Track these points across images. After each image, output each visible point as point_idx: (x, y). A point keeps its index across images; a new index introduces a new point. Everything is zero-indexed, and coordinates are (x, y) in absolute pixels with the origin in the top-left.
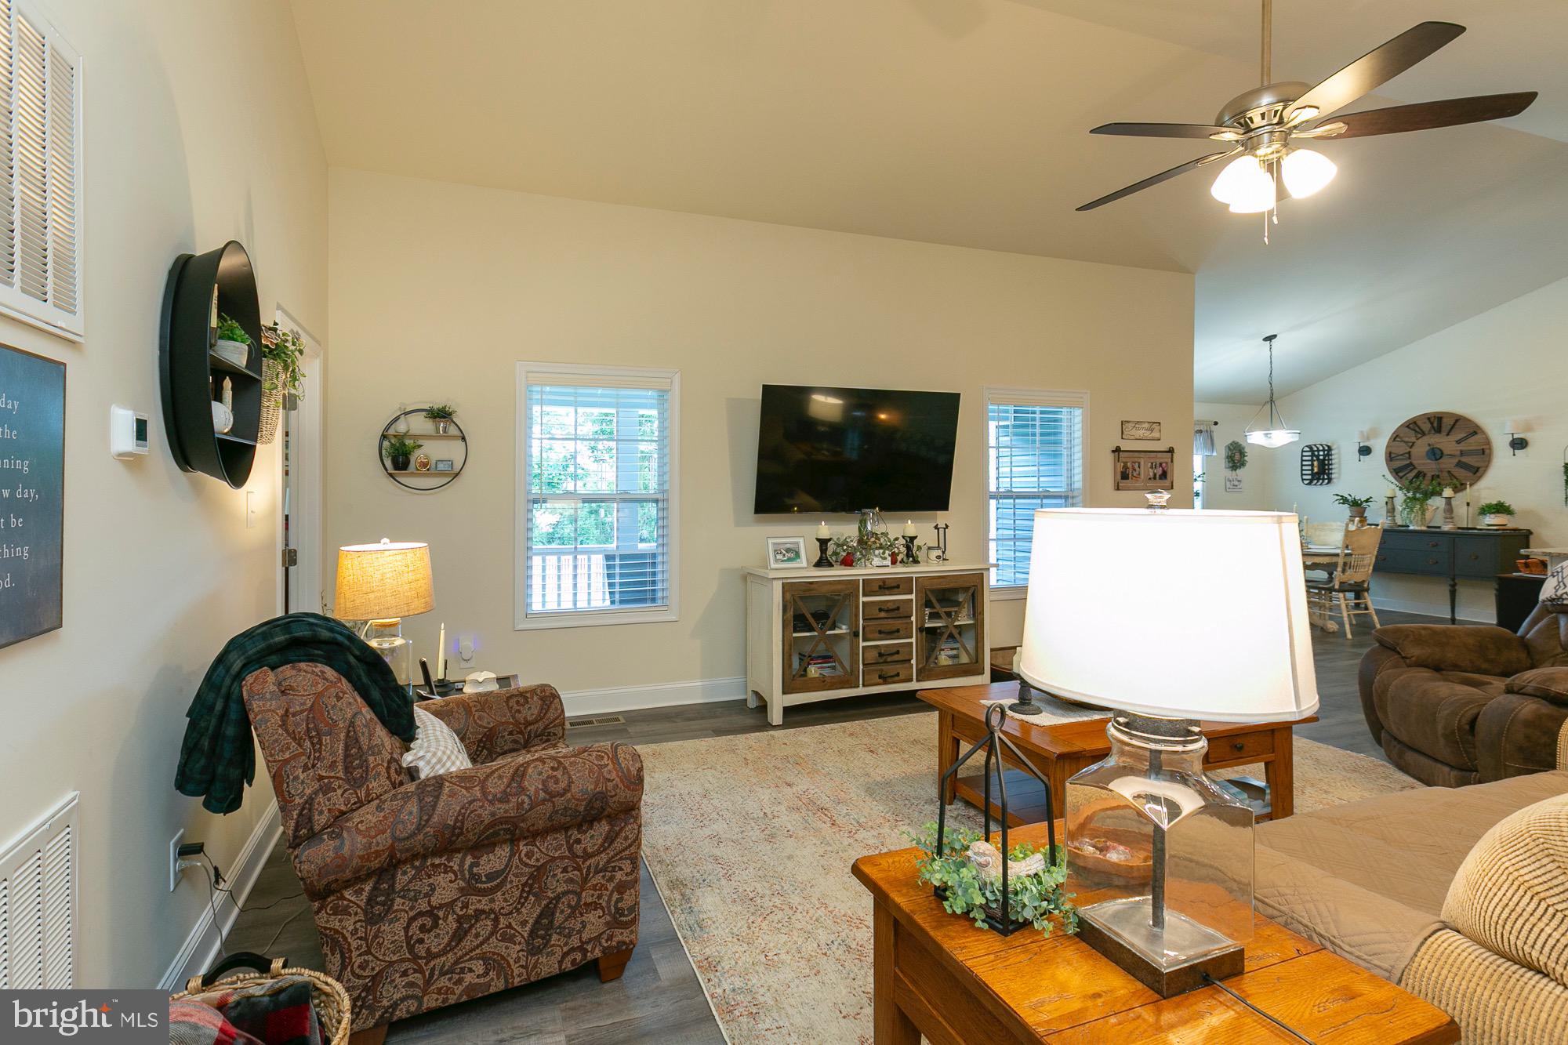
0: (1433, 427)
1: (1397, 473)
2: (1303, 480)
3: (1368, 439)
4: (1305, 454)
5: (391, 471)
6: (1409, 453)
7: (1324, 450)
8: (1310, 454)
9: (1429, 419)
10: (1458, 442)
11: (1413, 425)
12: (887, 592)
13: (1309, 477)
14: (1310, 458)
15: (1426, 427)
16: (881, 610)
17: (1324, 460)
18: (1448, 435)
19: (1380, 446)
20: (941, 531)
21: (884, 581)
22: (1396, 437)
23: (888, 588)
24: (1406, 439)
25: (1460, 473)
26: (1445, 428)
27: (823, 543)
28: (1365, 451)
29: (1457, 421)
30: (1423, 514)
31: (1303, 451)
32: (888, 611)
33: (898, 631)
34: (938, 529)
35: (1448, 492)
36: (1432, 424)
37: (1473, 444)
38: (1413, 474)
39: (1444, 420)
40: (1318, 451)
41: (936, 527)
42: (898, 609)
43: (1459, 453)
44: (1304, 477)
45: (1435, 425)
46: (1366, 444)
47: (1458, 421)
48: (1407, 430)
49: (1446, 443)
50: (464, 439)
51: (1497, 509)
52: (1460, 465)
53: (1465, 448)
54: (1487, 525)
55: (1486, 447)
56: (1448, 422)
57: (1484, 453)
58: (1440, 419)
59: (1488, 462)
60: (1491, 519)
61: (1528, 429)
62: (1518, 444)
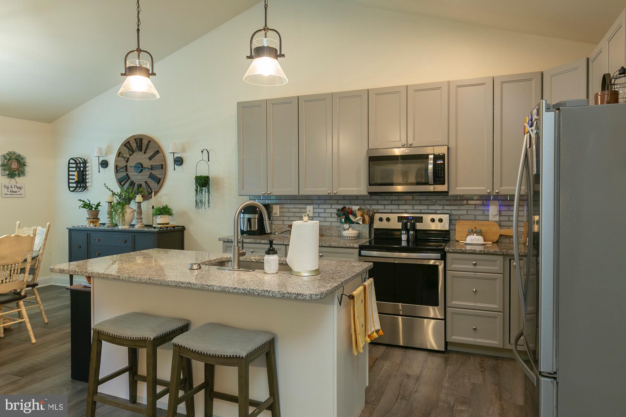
1: (120, 183)
2: (69, 187)
3: (106, 154)
4: (71, 165)
6: (126, 166)
7: (83, 163)
8: (74, 165)
9: (135, 139)
10: (150, 158)
11: (127, 144)
13: (75, 185)
14: (74, 169)
15: (134, 146)
17: (83, 171)
18: (145, 153)
19: (112, 159)
22: (119, 154)
24: (125, 155)
25: (153, 184)
26: (144, 148)
28: (104, 164)
29: (149, 142)
30: (123, 216)
31: (69, 163)
35: (139, 198)
36: (137, 144)
37: (156, 161)
38: (127, 184)
39: (144, 141)
40: (80, 163)
43: (150, 167)
44: (71, 185)
45: (139, 145)
46: (105, 159)
47: (151, 141)
48: (124, 147)
49: (144, 159)
51: (165, 211)
52: (152, 176)
53: (153, 164)
54: (159, 224)
55: (163, 163)
56: (145, 142)
57: (163, 167)
58: (141, 140)
59: (165, 174)
60: (160, 220)
61: (184, 150)
62: (179, 161)
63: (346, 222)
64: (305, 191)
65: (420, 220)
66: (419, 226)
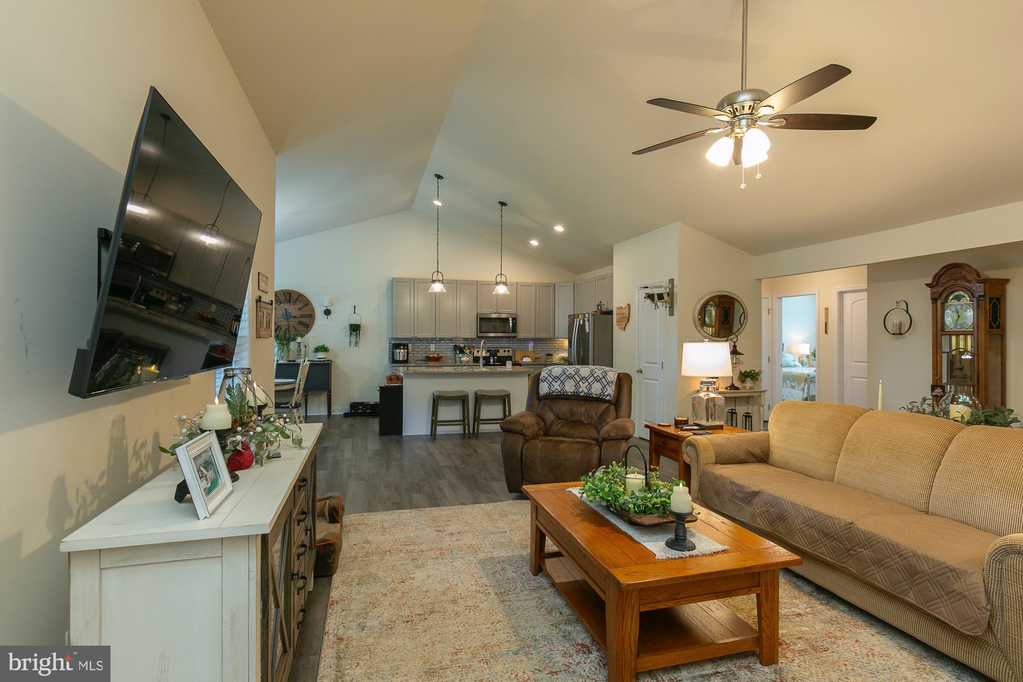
0: (286, 299)
9: (284, 293)
10: (300, 309)
15: (281, 298)
18: (294, 304)
25: (300, 328)
26: (293, 300)
29: (299, 296)
30: (289, 354)
35: (298, 339)
36: (284, 297)
37: (306, 311)
39: (292, 295)
43: (299, 315)
45: (288, 297)
49: (293, 309)
51: (324, 349)
52: (300, 323)
53: (302, 313)
54: (318, 358)
55: (313, 313)
56: (294, 296)
57: (312, 316)
58: (290, 294)
59: (313, 322)
60: (321, 355)
61: (332, 304)
62: (328, 312)
63: (460, 353)
64: (441, 335)
65: (498, 351)
66: (499, 354)
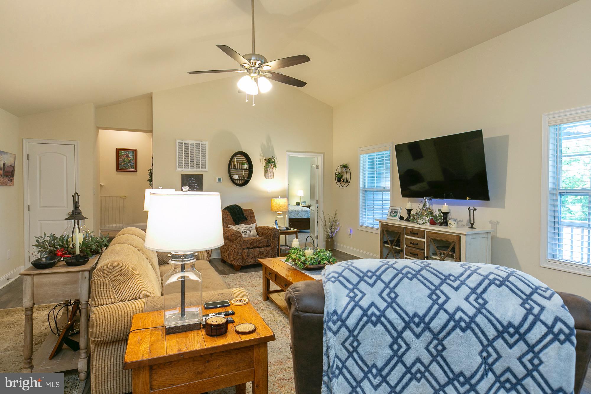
5: (337, 182)
12: (413, 235)
16: (411, 243)
20: (472, 212)
21: (412, 229)
23: (414, 234)
27: (409, 211)
32: (413, 244)
33: (417, 255)
34: (470, 210)
41: (469, 209)
42: (417, 244)
50: (350, 172)
